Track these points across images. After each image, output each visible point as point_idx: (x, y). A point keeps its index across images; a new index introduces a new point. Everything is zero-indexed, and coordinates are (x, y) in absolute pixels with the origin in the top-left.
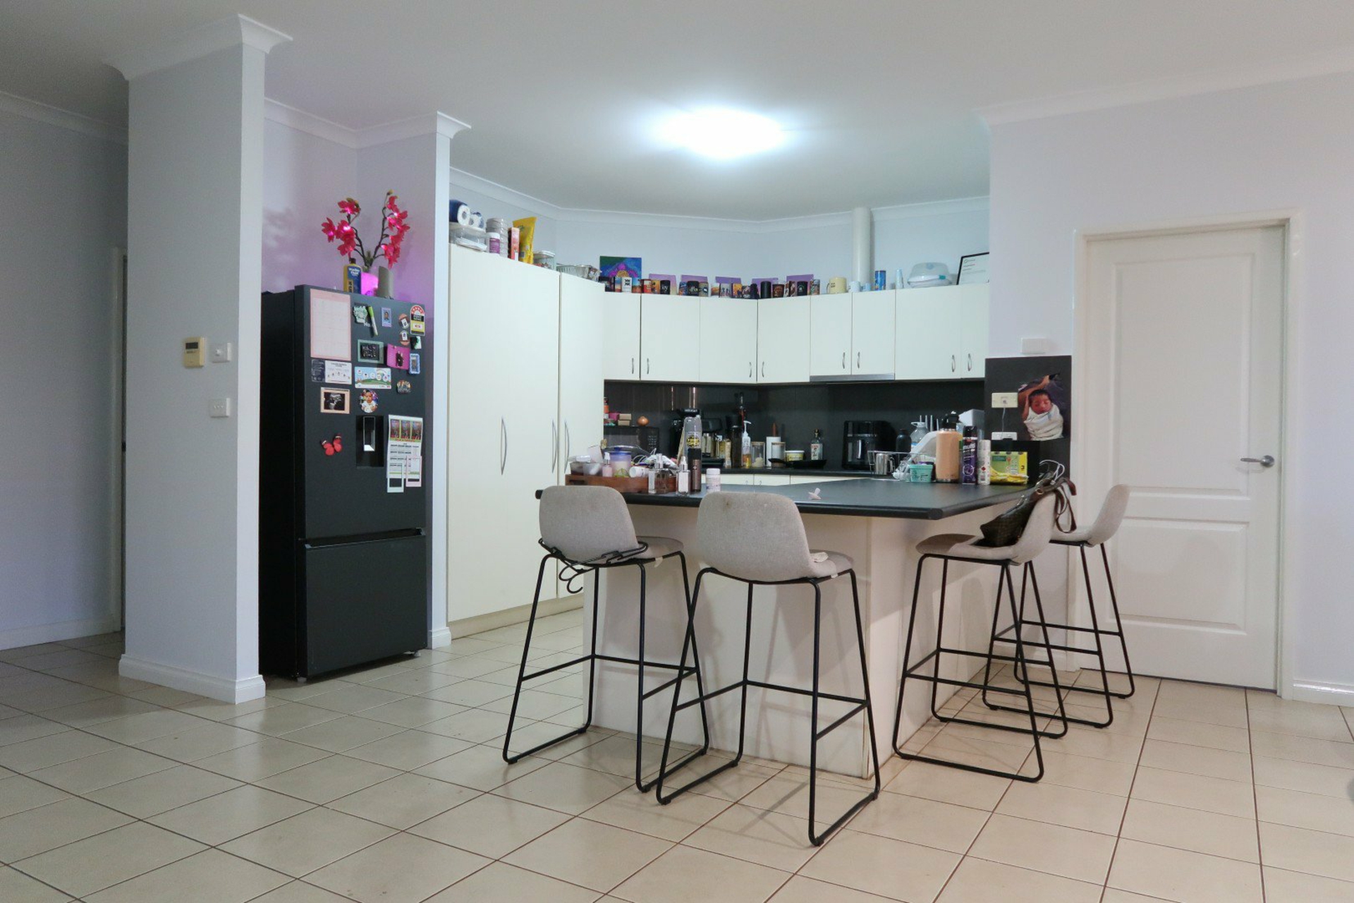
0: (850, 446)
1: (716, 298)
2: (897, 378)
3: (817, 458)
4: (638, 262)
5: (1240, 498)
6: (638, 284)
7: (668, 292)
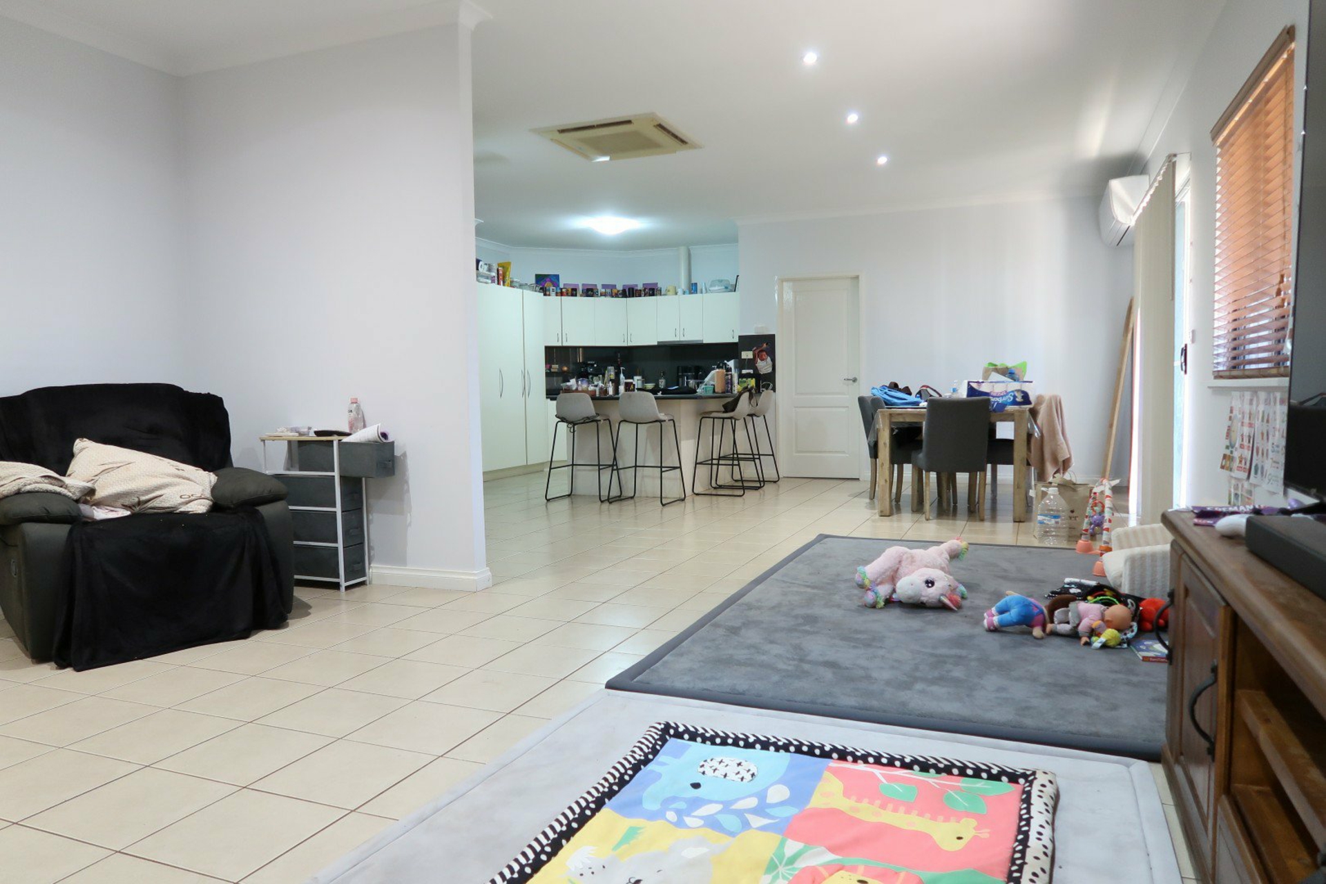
0: (680, 380)
1: (603, 297)
2: (704, 342)
3: (662, 387)
4: (557, 277)
5: (845, 396)
6: (559, 291)
7: (576, 295)
